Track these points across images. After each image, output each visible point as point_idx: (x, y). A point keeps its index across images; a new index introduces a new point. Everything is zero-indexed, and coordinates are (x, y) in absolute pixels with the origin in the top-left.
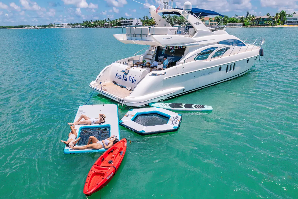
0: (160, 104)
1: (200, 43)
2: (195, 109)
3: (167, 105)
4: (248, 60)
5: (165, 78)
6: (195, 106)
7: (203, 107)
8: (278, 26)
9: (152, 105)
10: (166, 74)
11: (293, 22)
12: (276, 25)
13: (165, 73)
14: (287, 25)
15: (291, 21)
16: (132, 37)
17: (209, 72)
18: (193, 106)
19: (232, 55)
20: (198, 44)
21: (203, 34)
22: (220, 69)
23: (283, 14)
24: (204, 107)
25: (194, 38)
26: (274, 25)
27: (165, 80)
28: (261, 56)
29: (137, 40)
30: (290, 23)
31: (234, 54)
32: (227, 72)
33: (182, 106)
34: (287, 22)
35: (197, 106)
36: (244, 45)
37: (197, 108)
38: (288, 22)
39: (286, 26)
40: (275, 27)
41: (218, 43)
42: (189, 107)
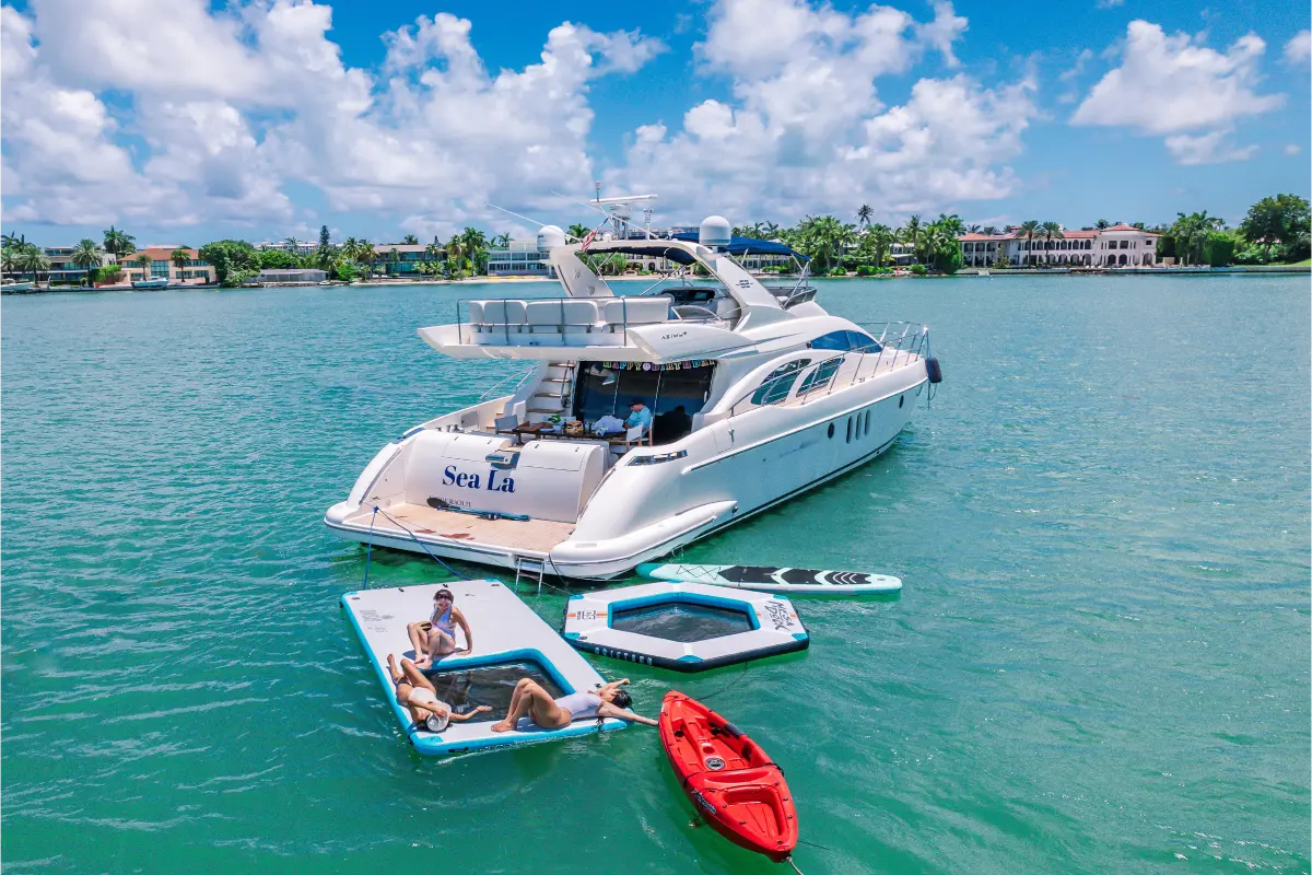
0: (682, 570)
1: (761, 348)
2: (827, 586)
3: (714, 574)
4: (902, 398)
5: (686, 470)
6: (829, 578)
7: (861, 579)
8: (468, 281)
9: (656, 573)
10: (686, 455)
11: (515, 267)
12: (462, 277)
13: (680, 455)
14: (499, 275)
15: (508, 262)
16: (514, 336)
17: (801, 443)
18: (820, 577)
19: (857, 383)
20: (756, 352)
21: (763, 317)
22: (831, 432)
23: (473, 239)
24: (867, 579)
25: (744, 332)
26: (452, 278)
27: (687, 475)
28: (933, 382)
29: (537, 344)
30: (504, 269)
31: (862, 380)
32: (848, 440)
33: (773, 577)
34: (493, 267)
35: (838, 578)
36: (879, 349)
37: (835, 583)
38: (498, 265)
39: (493, 279)
40: (458, 282)
41: (809, 346)
42: (802, 581)
